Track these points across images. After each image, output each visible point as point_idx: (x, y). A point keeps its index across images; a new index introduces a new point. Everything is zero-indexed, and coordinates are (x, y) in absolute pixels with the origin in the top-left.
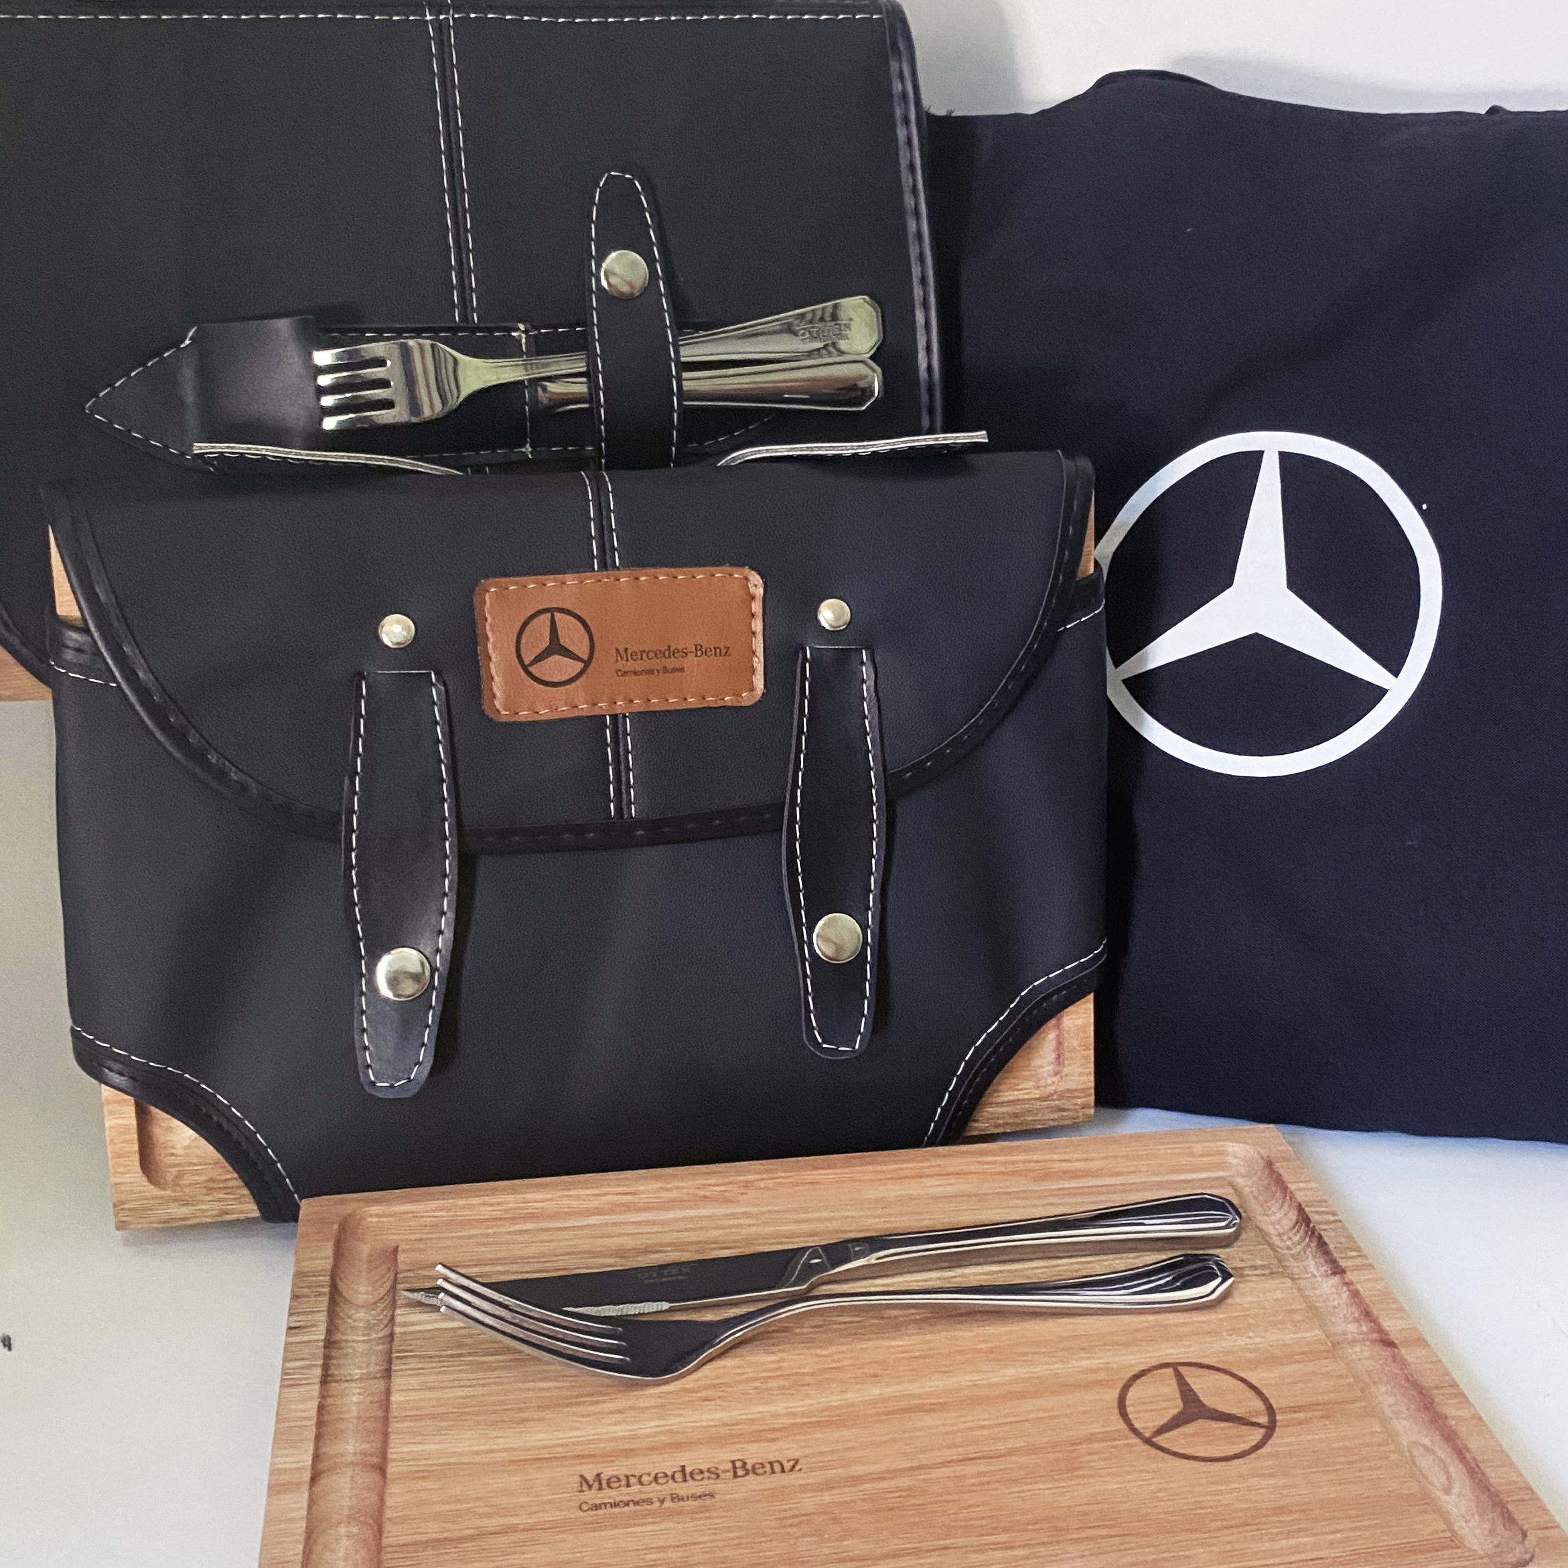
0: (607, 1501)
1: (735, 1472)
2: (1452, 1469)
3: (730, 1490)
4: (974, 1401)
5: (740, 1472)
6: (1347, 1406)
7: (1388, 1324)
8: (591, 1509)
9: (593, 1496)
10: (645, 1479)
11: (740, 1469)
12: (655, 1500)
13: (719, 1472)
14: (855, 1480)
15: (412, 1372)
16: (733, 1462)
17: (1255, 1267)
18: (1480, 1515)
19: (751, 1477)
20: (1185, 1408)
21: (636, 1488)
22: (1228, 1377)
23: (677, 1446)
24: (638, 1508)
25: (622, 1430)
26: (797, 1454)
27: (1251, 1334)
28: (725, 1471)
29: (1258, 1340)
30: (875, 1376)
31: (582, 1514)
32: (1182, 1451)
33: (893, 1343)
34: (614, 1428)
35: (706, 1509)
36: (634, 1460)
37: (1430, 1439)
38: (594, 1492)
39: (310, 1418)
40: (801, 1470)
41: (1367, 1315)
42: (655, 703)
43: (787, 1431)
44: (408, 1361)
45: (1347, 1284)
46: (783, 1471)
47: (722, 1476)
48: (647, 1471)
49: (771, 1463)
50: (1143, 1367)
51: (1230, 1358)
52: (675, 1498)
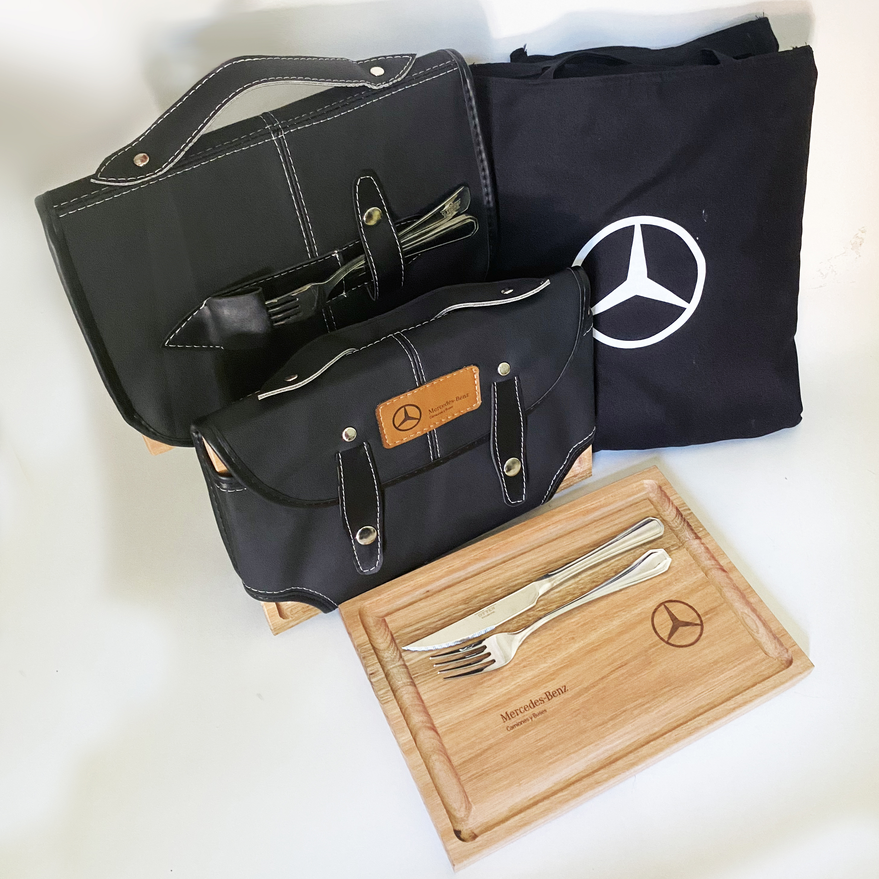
0: (514, 724)
1: (548, 698)
2: (757, 622)
3: (550, 705)
4: (609, 641)
5: (550, 697)
6: (721, 607)
7: (722, 563)
8: (511, 729)
9: (510, 723)
10: (522, 710)
11: (550, 696)
12: (529, 718)
13: (543, 699)
14: (587, 689)
15: (422, 683)
16: (545, 693)
17: (673, 546)
18: (770, 642)
19: (554, 698)
20: (673, 623)
21: (520, 715)
22: (682, 604)
23: (525, 691)
24: (525, 724)
25: (503, 690)
26: (564, 683)
27: (682, 581)
28: (545, 698)
29: (685, 583)
30: (573, 638)
31: (509, 732)
32: (679, 644)
33: (573, 620)
34: (501, 690)
35: (547, 717)
36: (514, 702)
37: (747, 610)
38: (508, 721)
39: (399, 717)
40: (568, 690)
41: (713, 557)
42: (444, 421)
43: (555, 673)
44: (419, 678)
45: (703, 544)
46: (563, 693)
47: (545, 700)
48: (520, 706)
49: (557, 690)
50: (654, 608)
51: (679, 595)
52: (535, 715)
